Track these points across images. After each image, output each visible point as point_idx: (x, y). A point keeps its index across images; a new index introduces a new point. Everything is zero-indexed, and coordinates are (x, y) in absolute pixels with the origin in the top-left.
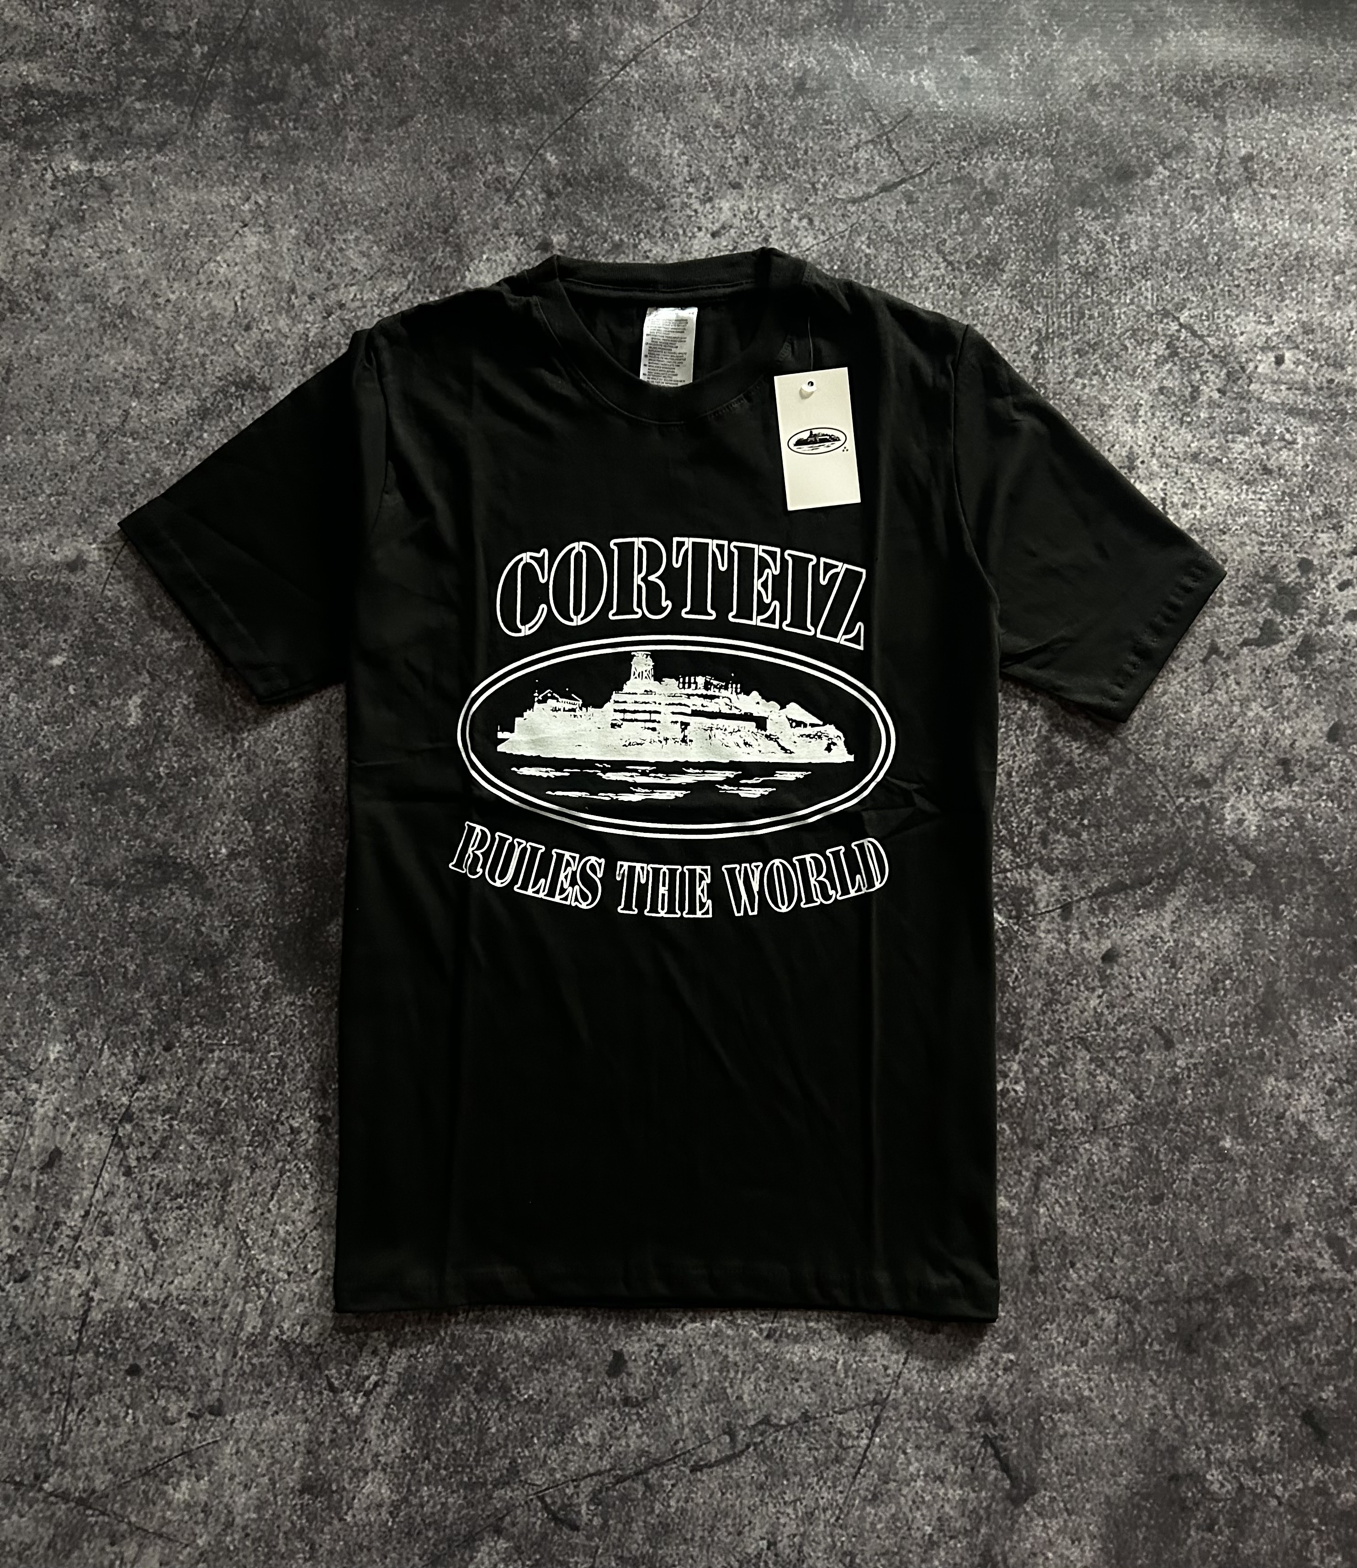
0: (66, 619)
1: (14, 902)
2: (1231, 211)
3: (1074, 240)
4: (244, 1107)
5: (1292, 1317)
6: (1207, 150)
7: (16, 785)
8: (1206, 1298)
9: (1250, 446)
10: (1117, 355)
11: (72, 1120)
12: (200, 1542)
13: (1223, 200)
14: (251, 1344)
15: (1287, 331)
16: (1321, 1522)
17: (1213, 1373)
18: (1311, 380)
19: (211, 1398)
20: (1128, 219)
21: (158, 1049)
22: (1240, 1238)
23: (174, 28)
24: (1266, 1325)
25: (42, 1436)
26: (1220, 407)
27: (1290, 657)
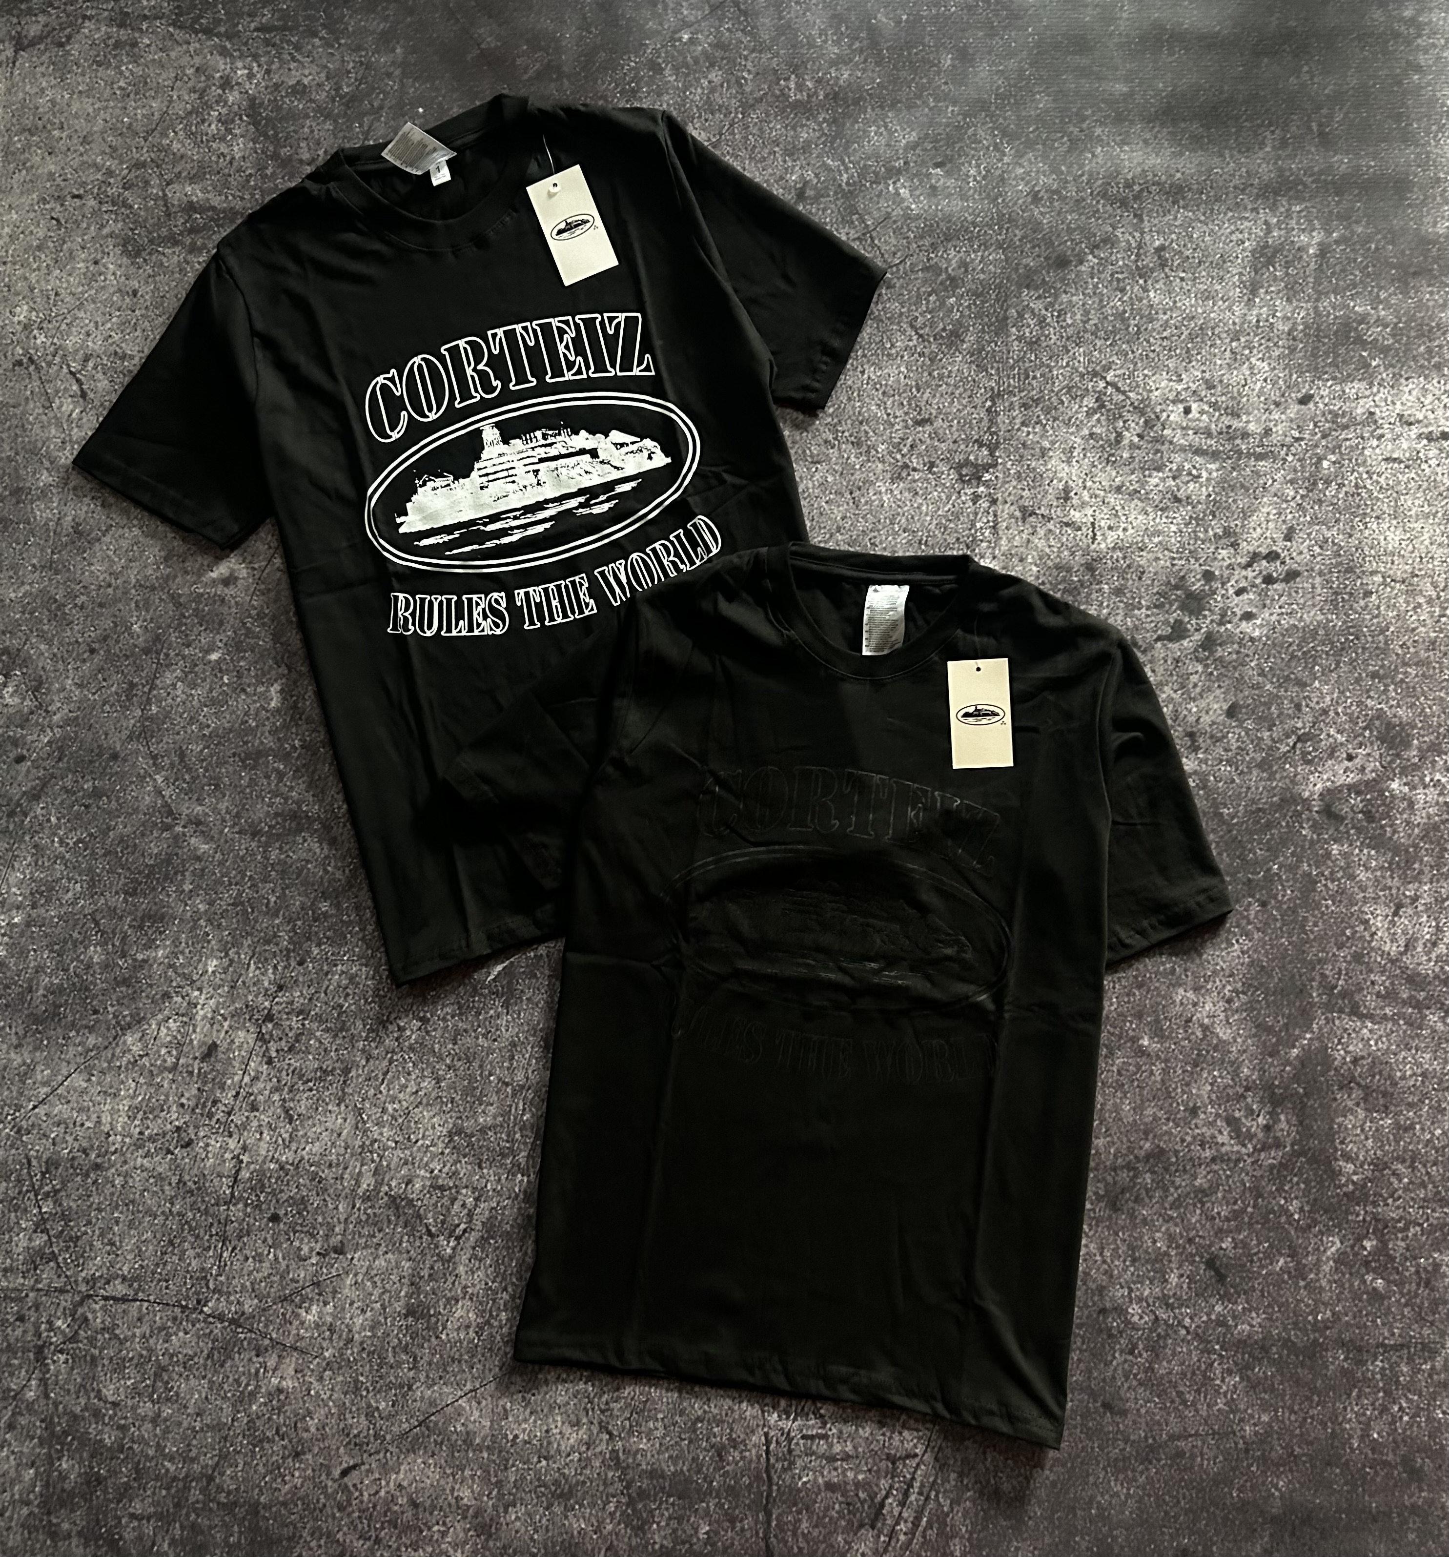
0: (221, 623)
1: (181, 847)
2: (1148, 291)
3: (1021, 316)
4: (361, 1010)
5: (1198, 1183)
6: (1128, 242)
7: (182, 755)
8: (1129, 1167)
9: (1163, 480)
10: (1056, 408)
11: (225, 1019)
12: (327, 1354)
13: (1141, 282)
14: (366, 1198)
15: (1193, 387)
16: (1222, 1348)
17: (1135, 1227)
18: (1213, 426)
19: (335, 1240)
20: (1064, 298)
21: (293, 964)
22: (1156, 1119)
23: (306, 156)
24: (1177, 1188)
25: (203, 1269)
26: (1139, 448)
27: (1196, 650)
